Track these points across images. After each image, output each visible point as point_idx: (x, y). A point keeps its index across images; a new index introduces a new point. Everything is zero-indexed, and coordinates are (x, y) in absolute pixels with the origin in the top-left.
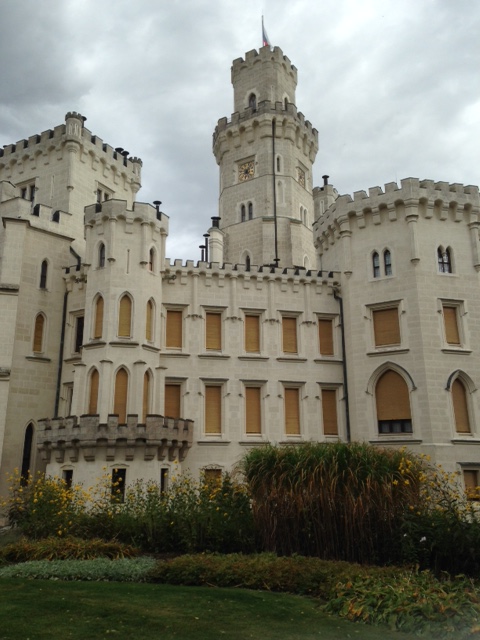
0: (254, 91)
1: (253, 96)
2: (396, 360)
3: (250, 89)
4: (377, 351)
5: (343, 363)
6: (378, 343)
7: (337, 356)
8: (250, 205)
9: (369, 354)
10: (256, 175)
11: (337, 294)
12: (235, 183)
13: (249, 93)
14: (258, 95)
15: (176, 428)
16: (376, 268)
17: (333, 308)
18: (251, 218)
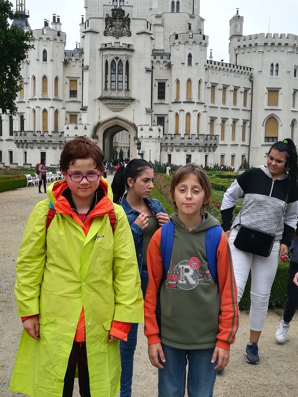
2: (276, 113)
4: (269, 108)
5: (251, 111)
6: (269, 105)
7: (248, 108)
8: (178, 3)
9: (266, 110)
11: (251, 80)
15: (211, 139)
16: (272, 71)
17: (249, 85)
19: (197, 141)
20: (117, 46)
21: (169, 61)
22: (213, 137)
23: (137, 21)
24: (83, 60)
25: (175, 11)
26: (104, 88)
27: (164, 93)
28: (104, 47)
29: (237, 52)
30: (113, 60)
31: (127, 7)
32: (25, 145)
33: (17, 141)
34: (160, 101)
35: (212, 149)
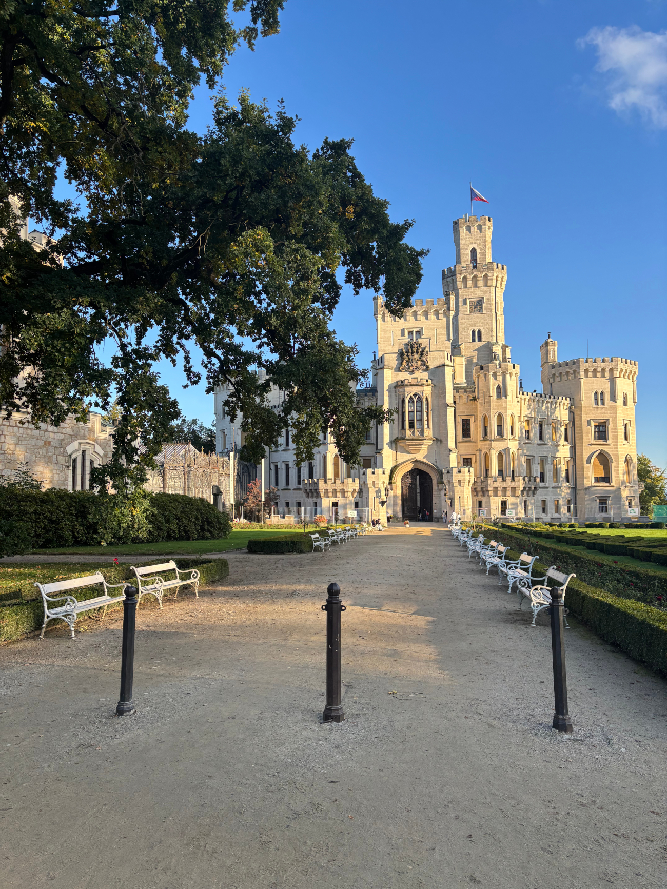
0: (475, 246)
1: (474, 251)
2: (606, 448)
3: (472, 243)
4: (595, 443)
5: (574, 447)
6: (595, 439)
8: (479, 332)
9: (591, 444)
10: (484, 312)
11: (571, 411)
12: (467, 313)
13: (471, 247)
14: (478, 251)
15: (530, 481)
16: (596, 400)
17: (570, 418)
18: (480, 340)
19: (513, 483)
20: (414, 382)
21: (474, 394)
22: (532, 479)
23: (436, 354)
24: (377, 399)
25: (477, 340)
26: (400, 428)
27: (469, 430)
28: (400, 383)
29: (552, 380)
30: (411, 397)
31: (424, 340)
32: (315, 494)
33: (306, 490)
34: (465, 439)
35: (531, 493)
